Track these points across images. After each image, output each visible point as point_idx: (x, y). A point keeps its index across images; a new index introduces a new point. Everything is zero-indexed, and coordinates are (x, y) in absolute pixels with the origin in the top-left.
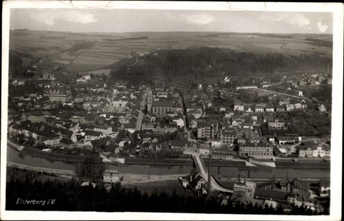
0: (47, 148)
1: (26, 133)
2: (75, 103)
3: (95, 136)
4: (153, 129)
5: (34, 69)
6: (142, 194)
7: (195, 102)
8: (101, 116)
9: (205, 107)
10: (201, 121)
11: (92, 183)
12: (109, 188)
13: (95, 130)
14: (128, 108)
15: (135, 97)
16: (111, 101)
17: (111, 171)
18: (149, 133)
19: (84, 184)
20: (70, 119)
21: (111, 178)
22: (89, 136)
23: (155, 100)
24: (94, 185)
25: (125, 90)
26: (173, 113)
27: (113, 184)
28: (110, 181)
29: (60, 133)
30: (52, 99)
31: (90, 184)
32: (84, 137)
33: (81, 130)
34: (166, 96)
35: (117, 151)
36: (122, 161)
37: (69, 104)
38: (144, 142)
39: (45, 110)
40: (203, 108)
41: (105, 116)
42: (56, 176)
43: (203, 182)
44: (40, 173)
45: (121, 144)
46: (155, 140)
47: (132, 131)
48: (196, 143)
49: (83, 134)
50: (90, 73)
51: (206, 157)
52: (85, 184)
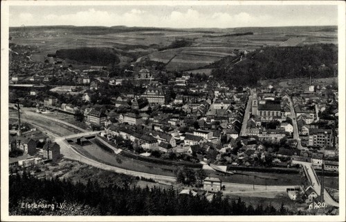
0: (145, 152)
1: (124, 135)
2: (174, 105)
3: (195, 140)
4: (258, 135)
5: (131, 68)
6: (247, 206)
7: (306, 105)
8: (201, 119)
9: (317, 112)
10: (313, 127)
11: (193, 192)
12: (210, 198)
13: (195, 134)
14: (230, 111)
15: (239, 100)
16: (212, 102)
17: (212, 179)
18: (254, 139)
19: (184, 192)
20: (169, 122)
21: (211, 187)
22: (188, 141)
23: (261, 103)
24: (195, 194)
25: (228, 91)
26: (280, 118)
27: (214, 193)
28: (211, 190)
29: (158, 137)
30: (150, 101)
31: (190, 192)
32: (183, 141)
33: (180, 134)
34: (273, 99)
35: (218, 157)
36: (224, 168)
37: (168, 106)
38: (248, 149)
39: (143, 112)
40: (315, 113)
41: (205, 119)
42: (154, 182)
43: (315, 196)
44: (138, 178)
45: (223, 150)
46: (260, 147)
47: (235, 136)
48: (307, 152)
49: (182, 138)
50: (190, 72)
51: (318, 168)
52: (186, 191)
